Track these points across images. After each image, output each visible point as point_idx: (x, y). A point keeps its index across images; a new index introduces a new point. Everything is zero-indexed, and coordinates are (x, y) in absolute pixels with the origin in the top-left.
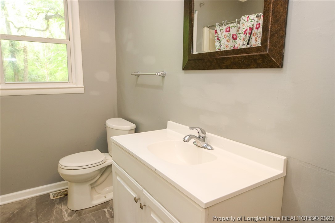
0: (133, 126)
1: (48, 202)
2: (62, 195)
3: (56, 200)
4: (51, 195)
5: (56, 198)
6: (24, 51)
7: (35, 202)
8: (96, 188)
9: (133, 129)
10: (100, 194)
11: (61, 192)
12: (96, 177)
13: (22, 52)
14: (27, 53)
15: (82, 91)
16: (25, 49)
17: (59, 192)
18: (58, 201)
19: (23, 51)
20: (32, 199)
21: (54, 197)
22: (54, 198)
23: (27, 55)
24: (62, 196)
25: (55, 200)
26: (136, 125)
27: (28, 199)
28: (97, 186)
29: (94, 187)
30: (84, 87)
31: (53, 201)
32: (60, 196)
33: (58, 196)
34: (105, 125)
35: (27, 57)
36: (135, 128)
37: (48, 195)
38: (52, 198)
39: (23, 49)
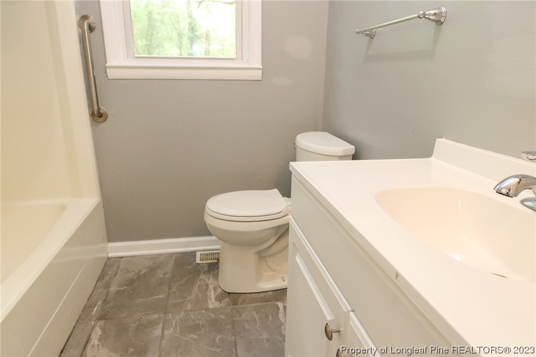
0: (350, 149)
1: (191, 267)
2: (214, 259)
3: (203, 266)
4: (198, 254)
5: (204, 262)
6: (206, 38)
7: (174, 261)
8: (268, 259)
9: (349, 155)
10: (275, 271)
11: (213, 253)
12: (268, 240)
13: (204, 40)
14: (209, 41)
15: (258, 75)
16: (207, 35)
17: (211, 254)
18: (206, 269)
19: (204, 37)
20: (171, 255)
21: (201, 260)
22: (201, 262)
23: (209, 44)
24: (213, 261)
25: (201, 266)
26: (356, 148)
27: (165, 256)
28: (270, 256)
29: (264, 257)
30: (262, 67)
31: (199, 267)
32: (212, 259)
33: (207, 260)
34: (295, 144)
35: (209, 46)
36: (353, 153)
37: (193, 254)
38: (198, 261)
39: (205, 34)
